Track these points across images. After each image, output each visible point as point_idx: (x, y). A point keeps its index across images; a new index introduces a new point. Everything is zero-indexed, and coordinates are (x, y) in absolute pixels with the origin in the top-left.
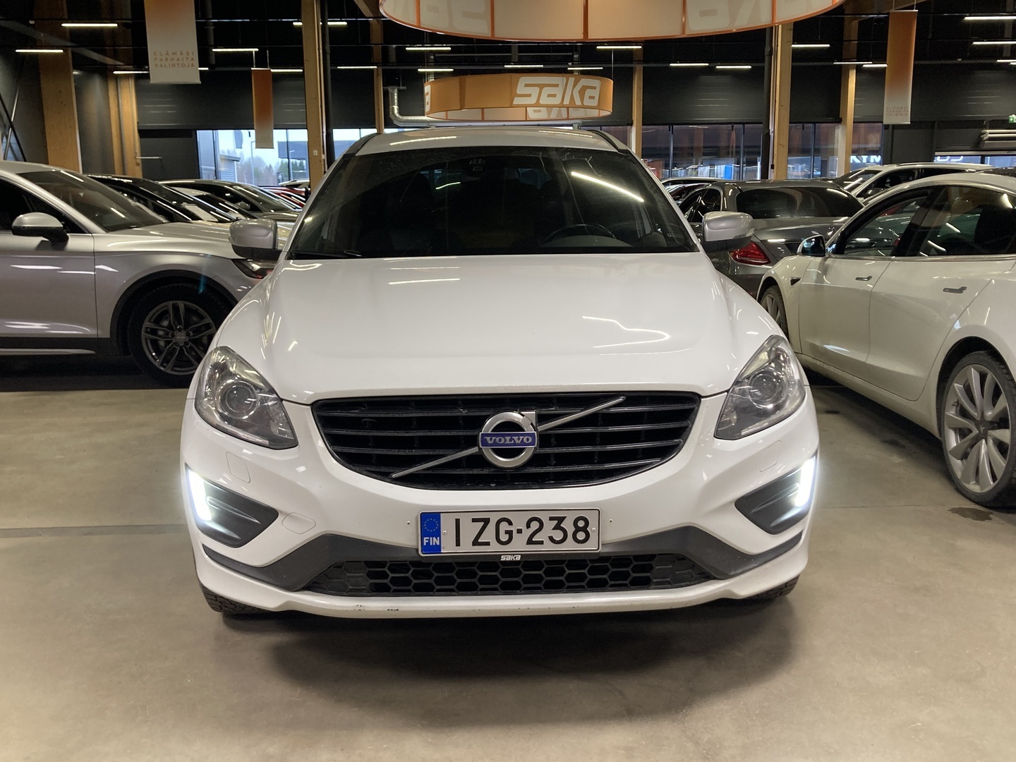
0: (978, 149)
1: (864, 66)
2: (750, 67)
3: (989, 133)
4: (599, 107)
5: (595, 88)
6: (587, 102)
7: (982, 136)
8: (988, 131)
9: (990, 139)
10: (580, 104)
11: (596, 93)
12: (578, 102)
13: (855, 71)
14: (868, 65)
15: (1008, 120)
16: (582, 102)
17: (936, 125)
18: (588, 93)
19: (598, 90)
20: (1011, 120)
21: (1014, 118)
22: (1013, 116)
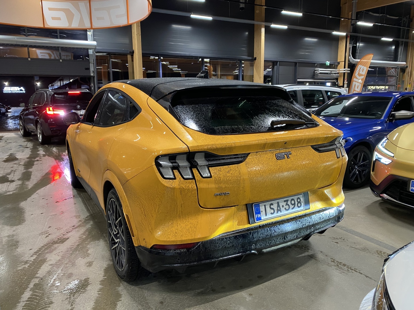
0: (314, 78)
3: (320, 70)
7: (315, 72)
9: (320, 73)
17: (298, 63)
20: (327, 64)
21: (328, 63)
22: (327, 62)
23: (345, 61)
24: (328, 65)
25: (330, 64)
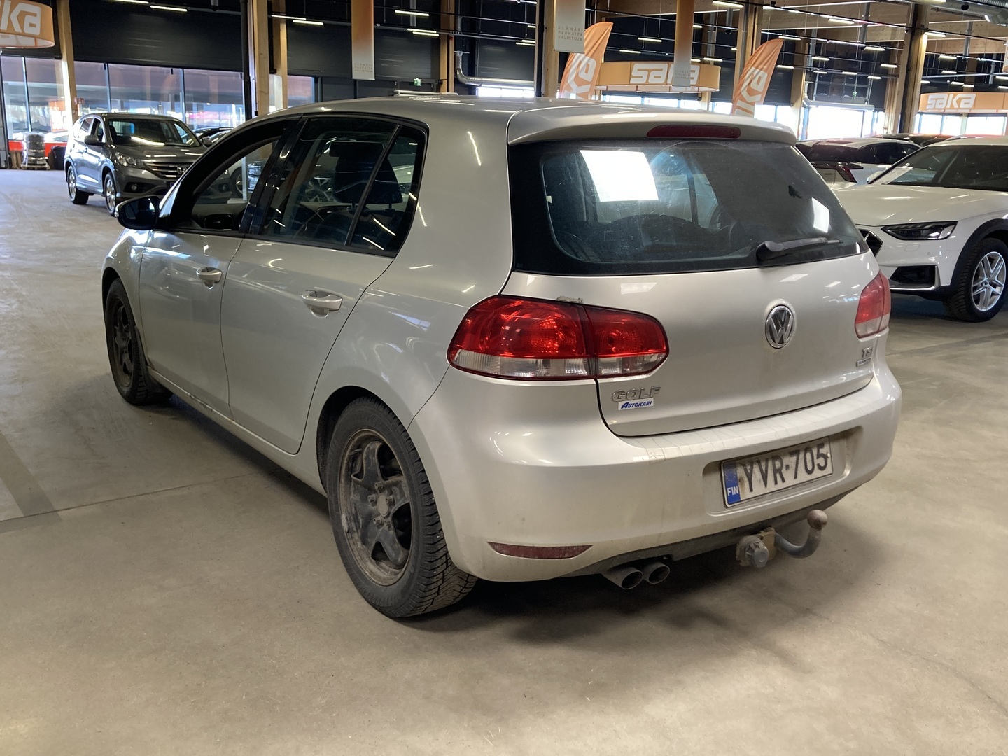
1: (294, 21)
2: (185, 10)
3: (400, 93)
4: (41, 37)
5: (35, 15)
6: (28, 30)
8: (400, 91)
10: (21, 31)
11: (37, 21)
12: (18, 29)
13: (285, 26)
14: (297, 20)
15: (414, 83)
16: (22, 28)
17: (358, 81)
18: (28, 19)
19: (39, 16)
20: (416, 83)
21: (418, 82)
22: (417, 79)
23: (448, 80)
24: (419, 85)
25: (422, 83)
